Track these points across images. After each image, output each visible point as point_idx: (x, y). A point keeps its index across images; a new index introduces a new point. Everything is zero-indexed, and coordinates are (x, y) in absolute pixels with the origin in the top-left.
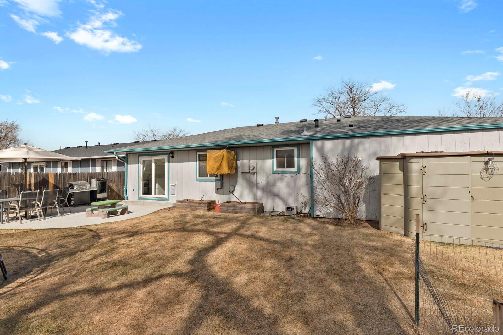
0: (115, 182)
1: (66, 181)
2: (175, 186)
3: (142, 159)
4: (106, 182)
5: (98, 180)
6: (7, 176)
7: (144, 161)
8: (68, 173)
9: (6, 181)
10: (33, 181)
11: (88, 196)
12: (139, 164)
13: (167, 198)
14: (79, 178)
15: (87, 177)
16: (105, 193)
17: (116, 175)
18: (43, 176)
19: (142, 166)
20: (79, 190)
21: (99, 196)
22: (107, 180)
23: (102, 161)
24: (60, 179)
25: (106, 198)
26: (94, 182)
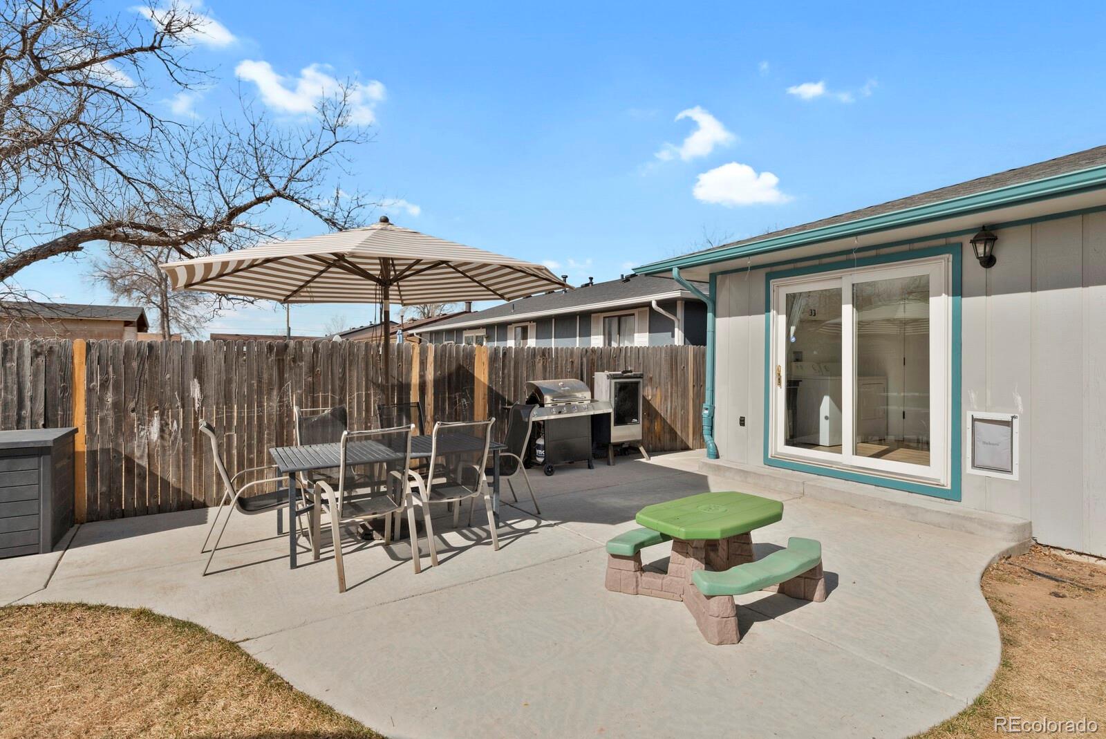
0: (660, 383)
1: (522, 375)
2: (1009, 424)
3: (783, 289)
4: (637, 383)
5: (614, 377)
6: (360, 357)
7: (791, 299)
8: (529, 348)
9: (358, 372)
10: (430, 376)
11: (587, 431)
12: (768, 310)
13: (946, 481)
14: (559, 370)
15: (582, 365)
16: (635, 423)
17: (663, 360)
18: (457, 358)
19: (782, 319)
20: (560, 412)
21: (618, 434)
22: (641, 376)
23: (607, 320)
24: (506, 371)
25: (638, 442)
26: (604, 383)
